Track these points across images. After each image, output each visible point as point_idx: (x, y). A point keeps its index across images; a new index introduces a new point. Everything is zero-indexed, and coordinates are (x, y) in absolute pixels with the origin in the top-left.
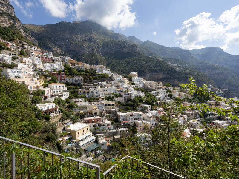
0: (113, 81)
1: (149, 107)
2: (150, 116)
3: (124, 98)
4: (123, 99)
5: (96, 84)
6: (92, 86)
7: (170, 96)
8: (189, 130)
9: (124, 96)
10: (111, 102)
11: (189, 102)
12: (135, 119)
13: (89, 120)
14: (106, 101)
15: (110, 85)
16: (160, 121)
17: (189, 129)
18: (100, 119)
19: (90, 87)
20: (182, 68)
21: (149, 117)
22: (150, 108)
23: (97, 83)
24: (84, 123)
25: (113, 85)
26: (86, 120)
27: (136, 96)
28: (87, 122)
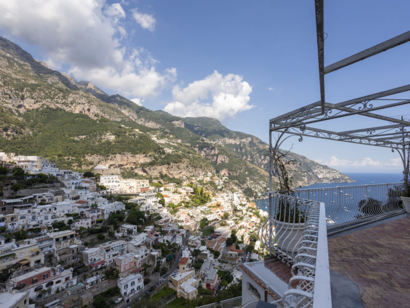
0: (66, 188)
1: (135, 228)
2: (137, 244)
3: (90, 219)
4: (89, 221)
5: (31, 199)
6: (20, 203)
7: (162, 202)
8: (189, 252)
9: (91, 215)
10: (67, 233)
11: (187, 207)
12: (114, 256)
13: (25, 280)
14: (55, 231)
15: (62, 196)
16: (151, 248)
17: (189, 250)
18: (49, 272)
19: (16, 207)
20: (173, 146)
21: (136, 246)
22: (136, 230)
23: (32, 197)
24: (15, 291)
25: (67, 196)
26: (19, 283)
27: (111, 212)
28: (20, 287)
